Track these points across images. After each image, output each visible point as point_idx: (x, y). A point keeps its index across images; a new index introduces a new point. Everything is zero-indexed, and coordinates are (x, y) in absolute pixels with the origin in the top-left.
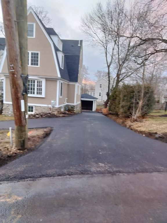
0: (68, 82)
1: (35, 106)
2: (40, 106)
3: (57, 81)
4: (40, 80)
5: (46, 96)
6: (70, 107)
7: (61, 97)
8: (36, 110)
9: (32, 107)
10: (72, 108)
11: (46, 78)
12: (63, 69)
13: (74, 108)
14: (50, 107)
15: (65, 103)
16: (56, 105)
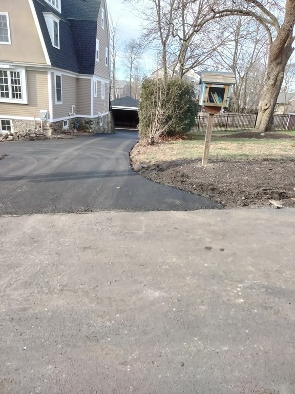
0: (77, 75)
1: (13, 120)
2: (22, 120)
3: (47, 72)
4: (16, 71)
5: (29, 102)
6: (83, 122)
7: (61, 103)
8: (15, 127)
9: (8, 123)
10: (87, 123)
11: (26, 67)
12: (59, 48)
13: (92, 123)
14: (39, 122)
15: (70, 114)
16: (49, 118)
